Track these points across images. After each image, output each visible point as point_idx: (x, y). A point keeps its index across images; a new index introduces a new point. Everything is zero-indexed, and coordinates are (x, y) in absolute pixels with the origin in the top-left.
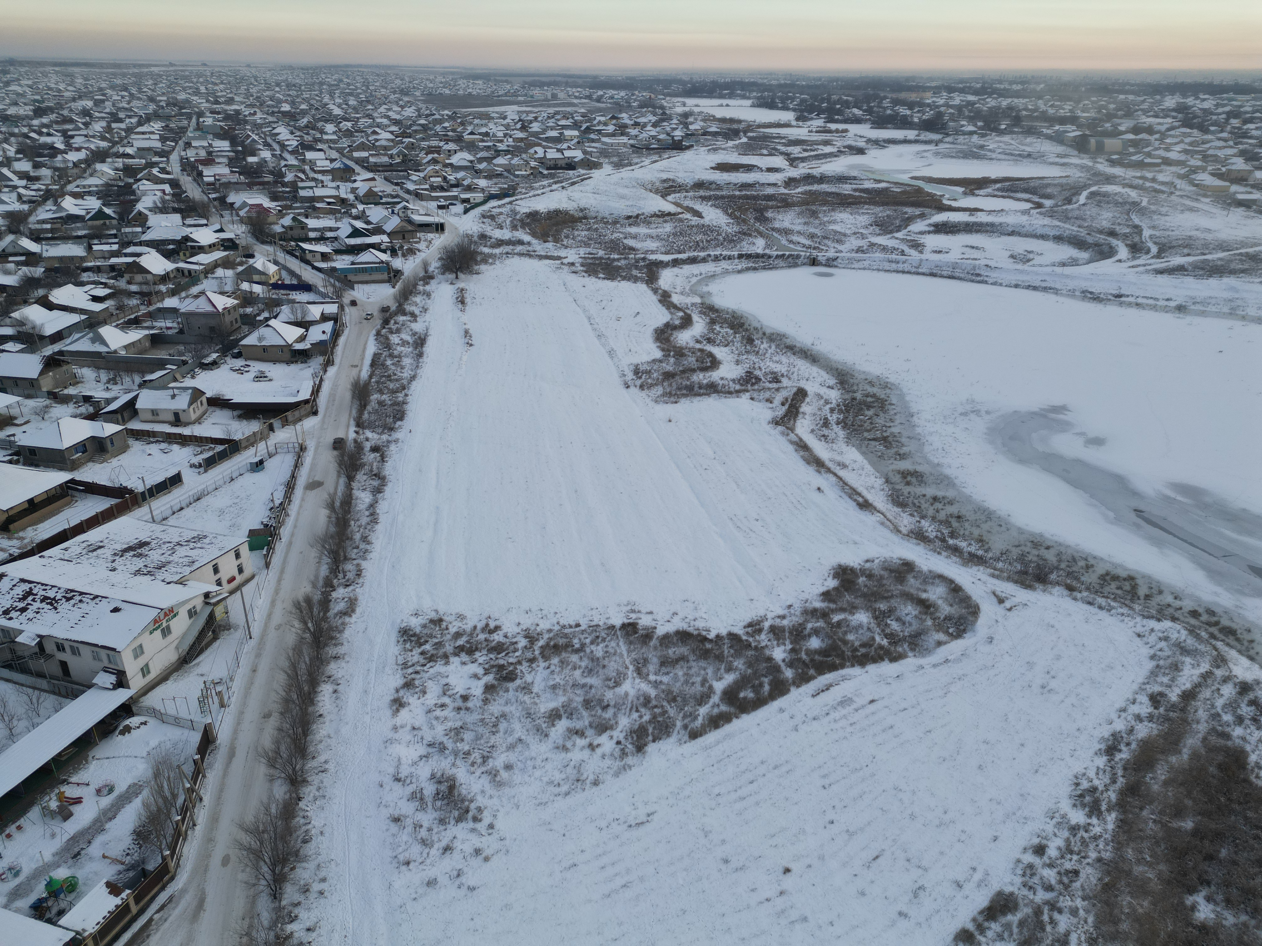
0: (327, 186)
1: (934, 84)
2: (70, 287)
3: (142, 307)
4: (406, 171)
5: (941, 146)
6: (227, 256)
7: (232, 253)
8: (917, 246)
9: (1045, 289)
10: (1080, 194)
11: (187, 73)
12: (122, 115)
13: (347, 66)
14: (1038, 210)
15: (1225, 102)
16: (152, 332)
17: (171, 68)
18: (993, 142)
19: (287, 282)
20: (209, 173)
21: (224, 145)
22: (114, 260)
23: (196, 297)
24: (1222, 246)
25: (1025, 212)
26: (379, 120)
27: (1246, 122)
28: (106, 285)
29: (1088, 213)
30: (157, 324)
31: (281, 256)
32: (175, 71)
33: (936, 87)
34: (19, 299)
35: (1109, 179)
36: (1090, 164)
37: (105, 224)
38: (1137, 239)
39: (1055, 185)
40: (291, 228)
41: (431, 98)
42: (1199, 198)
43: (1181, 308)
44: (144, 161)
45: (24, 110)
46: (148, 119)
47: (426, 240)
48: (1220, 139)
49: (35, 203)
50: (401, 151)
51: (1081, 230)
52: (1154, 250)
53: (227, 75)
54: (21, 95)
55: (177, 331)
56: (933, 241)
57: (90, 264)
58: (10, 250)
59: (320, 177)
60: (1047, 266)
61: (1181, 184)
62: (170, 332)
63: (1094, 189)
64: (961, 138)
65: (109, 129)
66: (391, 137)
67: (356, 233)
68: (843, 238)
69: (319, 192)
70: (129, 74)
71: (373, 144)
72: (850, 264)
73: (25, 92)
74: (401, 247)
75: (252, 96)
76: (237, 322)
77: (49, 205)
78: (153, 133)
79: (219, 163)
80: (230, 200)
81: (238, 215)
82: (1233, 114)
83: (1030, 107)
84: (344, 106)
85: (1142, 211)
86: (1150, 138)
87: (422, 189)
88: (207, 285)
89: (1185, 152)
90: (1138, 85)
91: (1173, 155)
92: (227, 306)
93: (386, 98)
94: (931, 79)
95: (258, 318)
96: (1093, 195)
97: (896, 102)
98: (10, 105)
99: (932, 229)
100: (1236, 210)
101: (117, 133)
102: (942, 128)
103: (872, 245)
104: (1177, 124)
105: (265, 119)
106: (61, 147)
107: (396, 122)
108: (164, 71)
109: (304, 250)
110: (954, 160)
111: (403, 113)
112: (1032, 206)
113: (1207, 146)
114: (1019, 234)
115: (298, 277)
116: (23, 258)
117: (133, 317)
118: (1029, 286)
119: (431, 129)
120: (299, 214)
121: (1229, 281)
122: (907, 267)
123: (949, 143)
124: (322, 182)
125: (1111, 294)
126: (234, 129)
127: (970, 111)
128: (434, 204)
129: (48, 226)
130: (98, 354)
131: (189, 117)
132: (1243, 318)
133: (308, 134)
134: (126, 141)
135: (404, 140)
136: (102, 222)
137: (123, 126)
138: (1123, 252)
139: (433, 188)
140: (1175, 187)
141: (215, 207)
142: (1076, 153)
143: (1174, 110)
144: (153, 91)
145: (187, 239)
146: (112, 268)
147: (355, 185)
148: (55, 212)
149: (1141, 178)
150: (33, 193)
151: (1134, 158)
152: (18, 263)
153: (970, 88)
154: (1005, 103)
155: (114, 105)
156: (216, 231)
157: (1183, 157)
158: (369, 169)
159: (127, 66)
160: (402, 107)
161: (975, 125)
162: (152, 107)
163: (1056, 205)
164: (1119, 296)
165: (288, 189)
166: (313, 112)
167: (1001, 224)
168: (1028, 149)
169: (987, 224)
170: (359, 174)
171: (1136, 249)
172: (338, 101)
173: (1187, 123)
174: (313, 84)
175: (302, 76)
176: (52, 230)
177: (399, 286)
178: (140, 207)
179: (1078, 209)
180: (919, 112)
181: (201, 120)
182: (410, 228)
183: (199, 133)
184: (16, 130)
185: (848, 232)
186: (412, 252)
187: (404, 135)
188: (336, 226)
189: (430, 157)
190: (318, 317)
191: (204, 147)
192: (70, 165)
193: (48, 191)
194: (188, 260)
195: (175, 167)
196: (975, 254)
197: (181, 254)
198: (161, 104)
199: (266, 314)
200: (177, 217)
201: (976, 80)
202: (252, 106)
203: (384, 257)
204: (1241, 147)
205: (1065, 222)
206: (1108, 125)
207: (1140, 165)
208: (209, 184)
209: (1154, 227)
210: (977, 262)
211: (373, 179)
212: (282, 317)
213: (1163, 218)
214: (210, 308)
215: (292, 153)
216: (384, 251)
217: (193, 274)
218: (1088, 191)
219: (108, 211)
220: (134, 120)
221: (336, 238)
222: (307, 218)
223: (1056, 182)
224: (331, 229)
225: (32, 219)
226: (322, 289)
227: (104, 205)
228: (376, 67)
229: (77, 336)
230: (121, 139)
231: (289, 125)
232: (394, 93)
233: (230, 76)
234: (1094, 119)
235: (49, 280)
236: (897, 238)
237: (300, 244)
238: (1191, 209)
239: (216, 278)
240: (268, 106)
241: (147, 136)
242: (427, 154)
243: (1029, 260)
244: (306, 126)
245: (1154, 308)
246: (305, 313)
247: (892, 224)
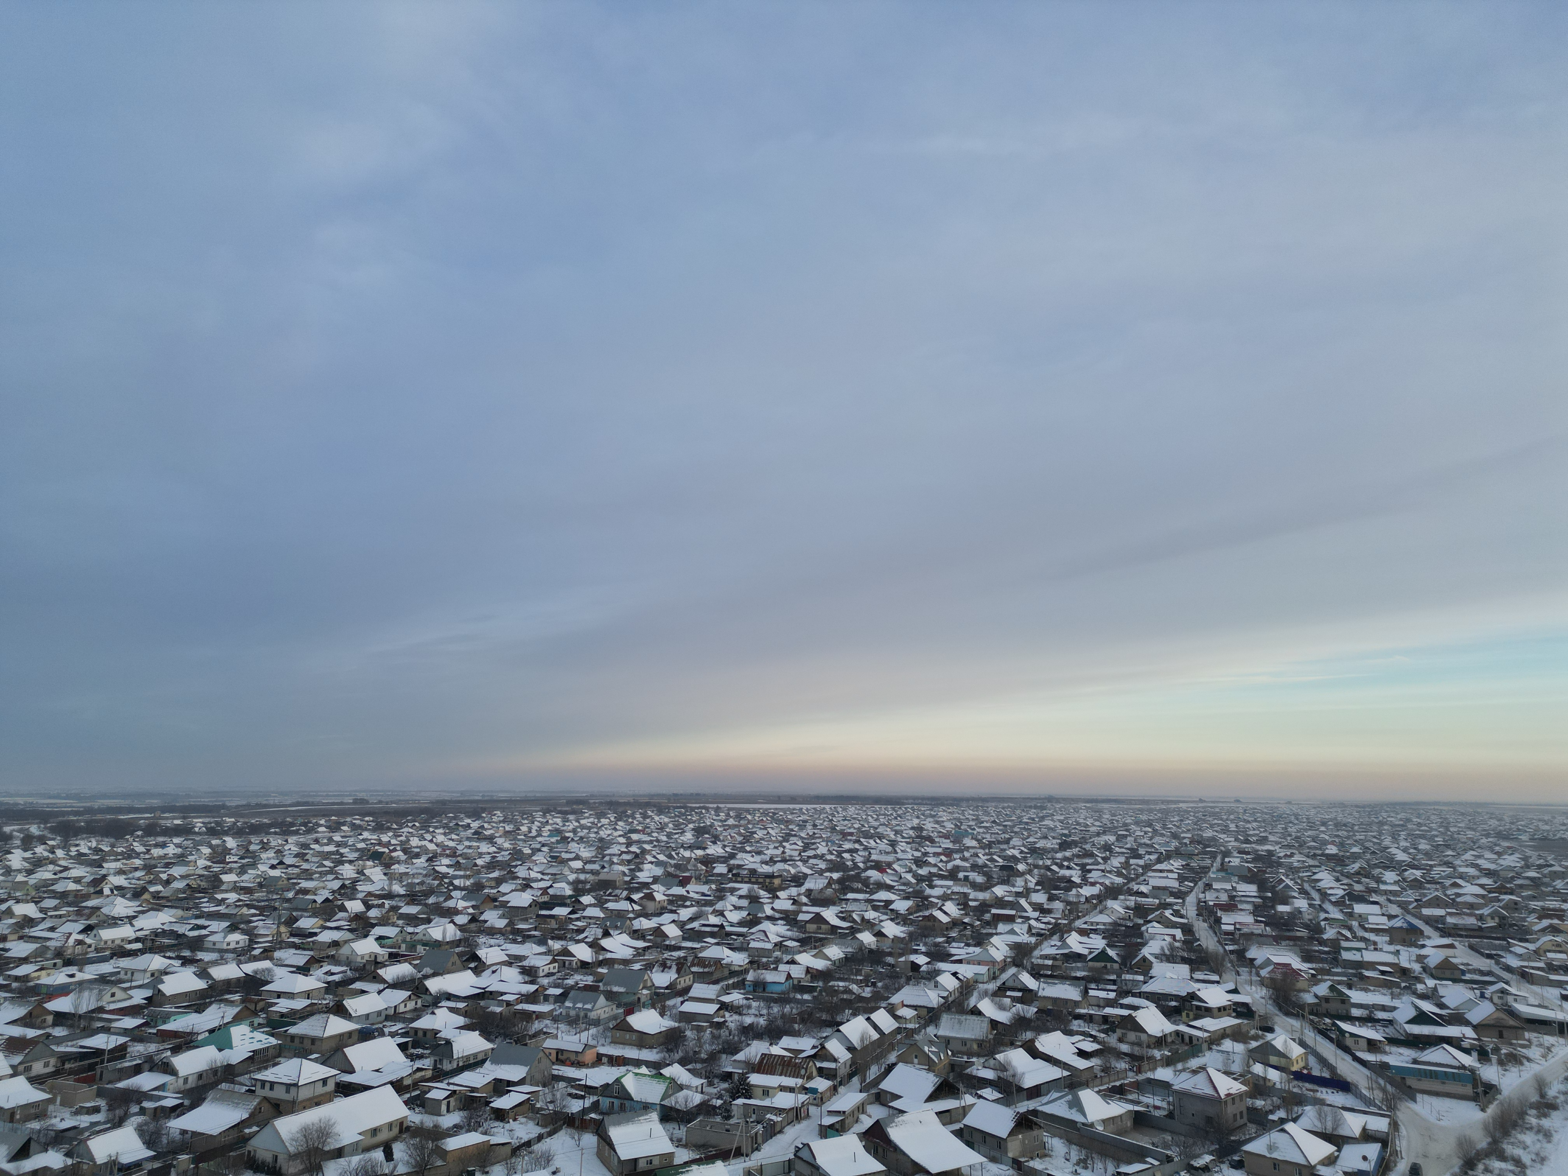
0: (1381, 950)
2: (1058, 1033)
3: (1130, 1074)
4: (1504, 939)
6: (1239, 1024)
7: (1246, 1021)
11: (1217, 810)
12: (1142, 851)
13: (1418, 803)
16: (1137, 1108)
17: (1200, 805)
19: (1316, 1072)
20: (1228, 920)
21: (1250, 889)
22: (1109, 1011)
23: (1195, 1072)
26: (1462, 870)
28: (1095, 1039)
30: (1143, 1099)
31: (1310, 1036)
32: (1203, 808)
34: (1007, 1039)
37: (1106, 967)
40: (1327, 1000)
41: (1544, 843)
44: (1157, 901)
45: (1051, 844)
46: (1168, 856)
47: (1540, 1045)
49: (1042, 937)
50: (1496, 911)
53: (1263, 813)
54: (1052, 829)
55: (1165, 1113)
57: (1083, 1011)
58: (1010, 984)
59: (1372, 937)
62: (1157, 1113)
65: (1126, 865)
66: (1481, 891)
67: (1421, 1018)
69: (1369, 956)
70: (1156, 810)
71: (1453, 900)
73: (1056, 826)
74: (1496, 1050)
75: (1290, 835)
76: (1242, 1117)
77: (1055, 941)
78: (1171, 871)
79: (1241, 910)
80: (1250, 954)
81: (1258, 975)
84: (1412, 851)
87: (1533, 968)
88: (1210, 1059)
92: (1232, 1091)
93: (1474, 843)
95: (1271, 1117)
98: (1041, 838)
101: (1134, 869)
105: (1304, 861)
106: (1077, 880)
107: (1489, 873)
108: (1192, 808)
109: (1342, 1032)
111: (1501, 862)
115: (1332, 1069)
116: (1019, 994)
117: (1118, 1084)
119: (1547, 885)
120: (1340, 983)
124: (1375, 943)
126: (1265, 872)
128: (1555, 992)
129: (1050, 962)
130: (1072, 1123)
131: (1213, 856)
133: (1358, 882)
134: (1142, 878)
135: (1502, 897)
136: (1103, 964)
137: (1141, 862)
139: (1551, 968)
141: (1231, 962)
144: (1178, 827)
145: (1193, 996)
146: (1105, 1019)
147: (1424, 952)
148: (1059, 948)
150: (1043, 926)
152: (1015, 1000)
155: (1135, 840)
156: (1229, 992)
158: (1445, 931)
159: (1155, 802)
160: (1499, 854)
162: (1175, 844)
165: (1326, 949)
166: (1368, 856)
170: (1429, 938)
172: (1403, 844)
174: (1370, 824)
175: (1356, 815)
176: (1052, 967)
177: (1492, 1109)
178: (1146, 952)
181: (1227, 860)
182: (1512, 1022)
183: (1223, 874)
184: (1041, 863)
186: (1515, 1059)
187: (1502, 890)
188: (1392, 1004)
189: (1546, 923)
190: (1357, 1132)
191: (1226, 890)
192: (1083, 899)
193: (1056, 925)
194: (1191, 1023)
195: (1190, 909)
197: (1184, 1014)
198: (1185, 841)
199: (1281, 1114)
200: (1185, 969)
202: (1289, 846)
203: (1468, 1060)
208: (1227, 933)
211: (1451, 946)
212: (1303, 1120)
214: (1209, 1091)
215: (1335, 904)
216: (1467, 1051)
217: (1195, 1042)
219: (1111, 953)
220: (1153, 857)
221: (1391, 1022)
222: (1350, 988)
224: (1384, 1008)
225: (1036, 953)
226: (1365, 1092)
227: (1108, 945)
228: (1460, 804)
229: (1056, 1095)
230: (1138, 876)
231: (1334, 871)
232: (1488, 836)
233: (1266, 814)
235: (1039, 1023)
237: (1338, 1022)
239: (1223, 1052)
240: (1309, 848)
241: (1164, 875)
242: (1540, 918)
244: (1358, 873)
246: (1337, 1123)
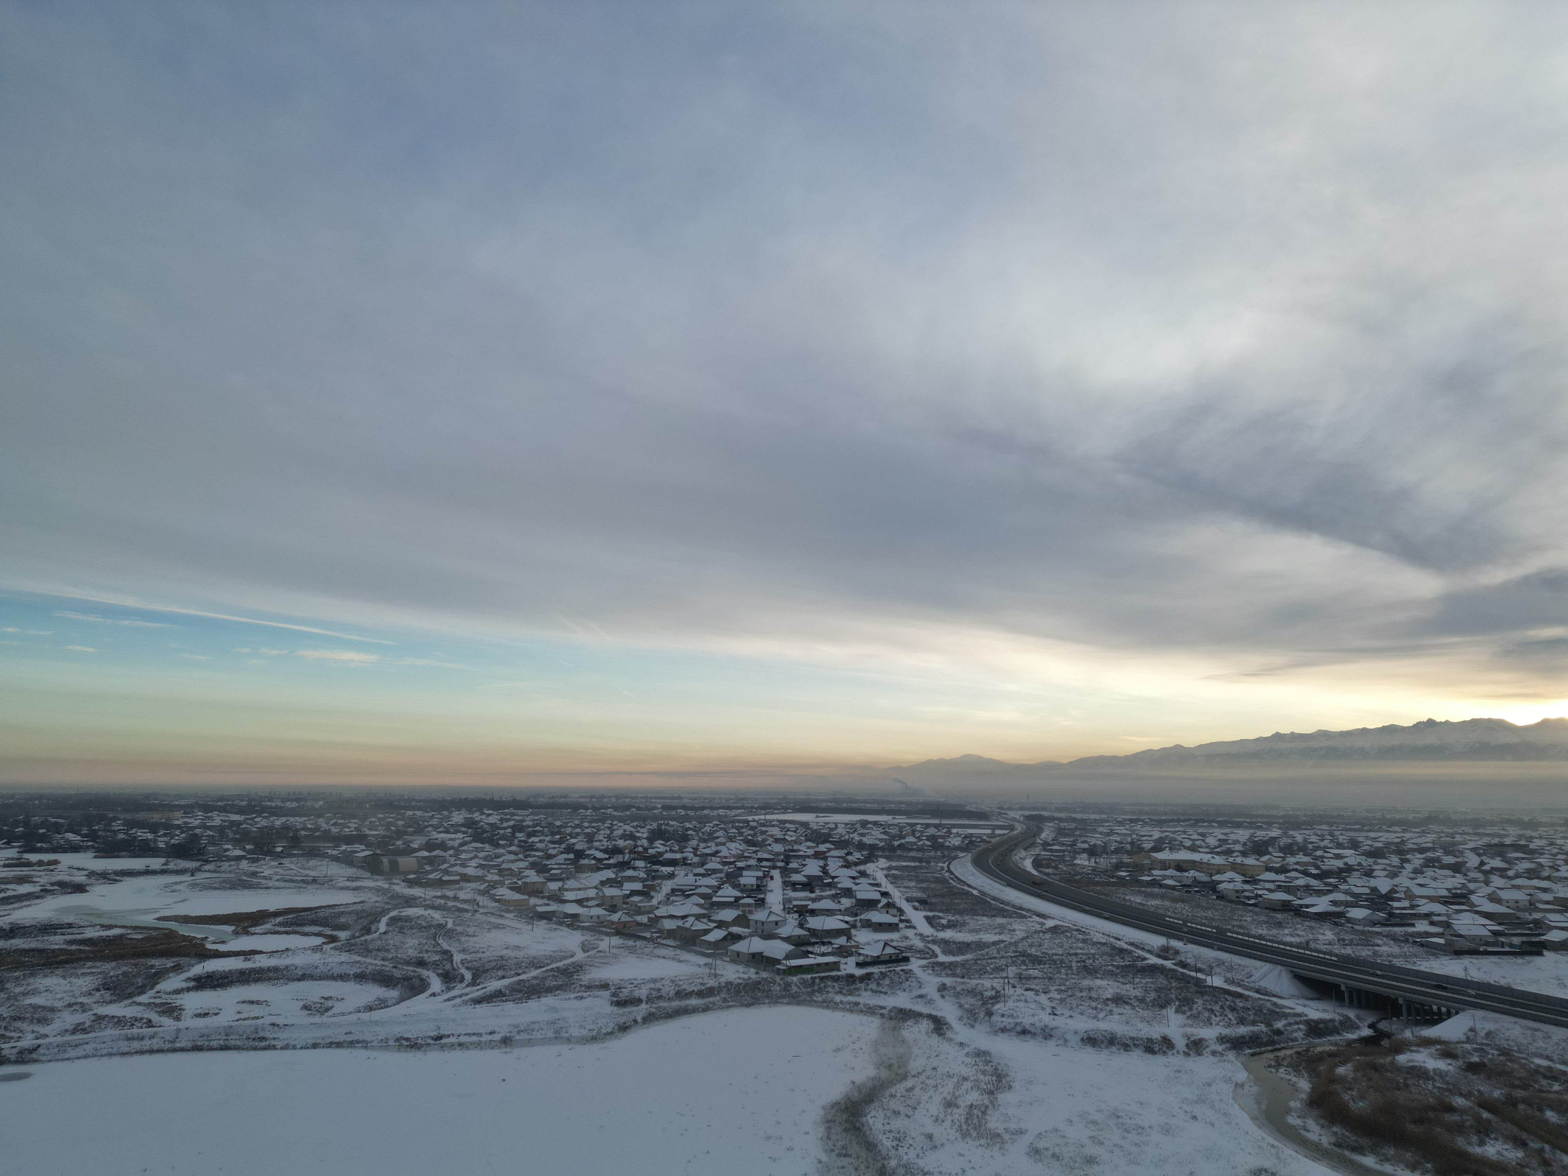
1: (184, 802)
5: (199, 876)
8: (171, 1011)
9: (352, 1044)
10: (379, 921)
14: (332, 945)
15: (508, 817)
18: (267, 867)
24: (535, 963)
25: (316, 949)
27: (530, 835)
29: (391, 942)
33: (188, 806)
35: (410, 902)
36: (386, 886)
38: (448, 967)
39: (349, 913)
42: (503, 914)
43: (506, 1041)
48: (510, 852)
51: (386, 963)
52: (468, 976)
56: (193, 1001)
60: (350, 1013)
61: (483, 900)
63: (394, 913)
64: (226, 865)
68: (49, 1015)
72: (61, 1053)
82: (518, 828)
83: (310, 826)
85: (450, 934)
86: (444, 854)
89: (481, 866)
90: (424, 801)
91: (470, 871)
94: (179, 796)
96: (393, 920)
97: (132, 824)
99: (192, 984)
100: (539, 923)
102: (199, 854)
103: (99, 1018)
104: (468, 839)
110: (218, 892)
112: (324, 940)
113: (501, 860)
114: (312, 977)
118: (331, 1043)
121: (548, 1000)
122: (156, 1043)
123: (209, 871)
125: (430, 1037)
127: (235, 833)
132: (569, 1040)
138: (436, 984)
140: (478, 904)
142: (369, 875)
143: (462, 825)
149: (443, 897)
151: (431, 876)
153: (233, 806)
154: (278, 822)
157: (480, 872)
161: (244, 849)
163: (353, 937)
164: (440, 1038)
167: (287, 967)
168: (313, 873)
169: (269, 969)
171: (449, 978)
173: (478, 837)
179: (380, 938)
180: (165, 835)
185: (58, 1004)
196: (256, 1011)
201: (241, 797)
204: (531, 859)
205: (366, 956)
206: (399, 843)
207: (440, 883)
209: (464, 951)
210: (259, 1022)
213: (471, 939)
218: (388, 917)
223: (350, 909)
234: (384, 837)
236: (139, 1004)
238: (498, 927)
243: (327, 1009)
245: (478, 1046)
247: (132, 984)
